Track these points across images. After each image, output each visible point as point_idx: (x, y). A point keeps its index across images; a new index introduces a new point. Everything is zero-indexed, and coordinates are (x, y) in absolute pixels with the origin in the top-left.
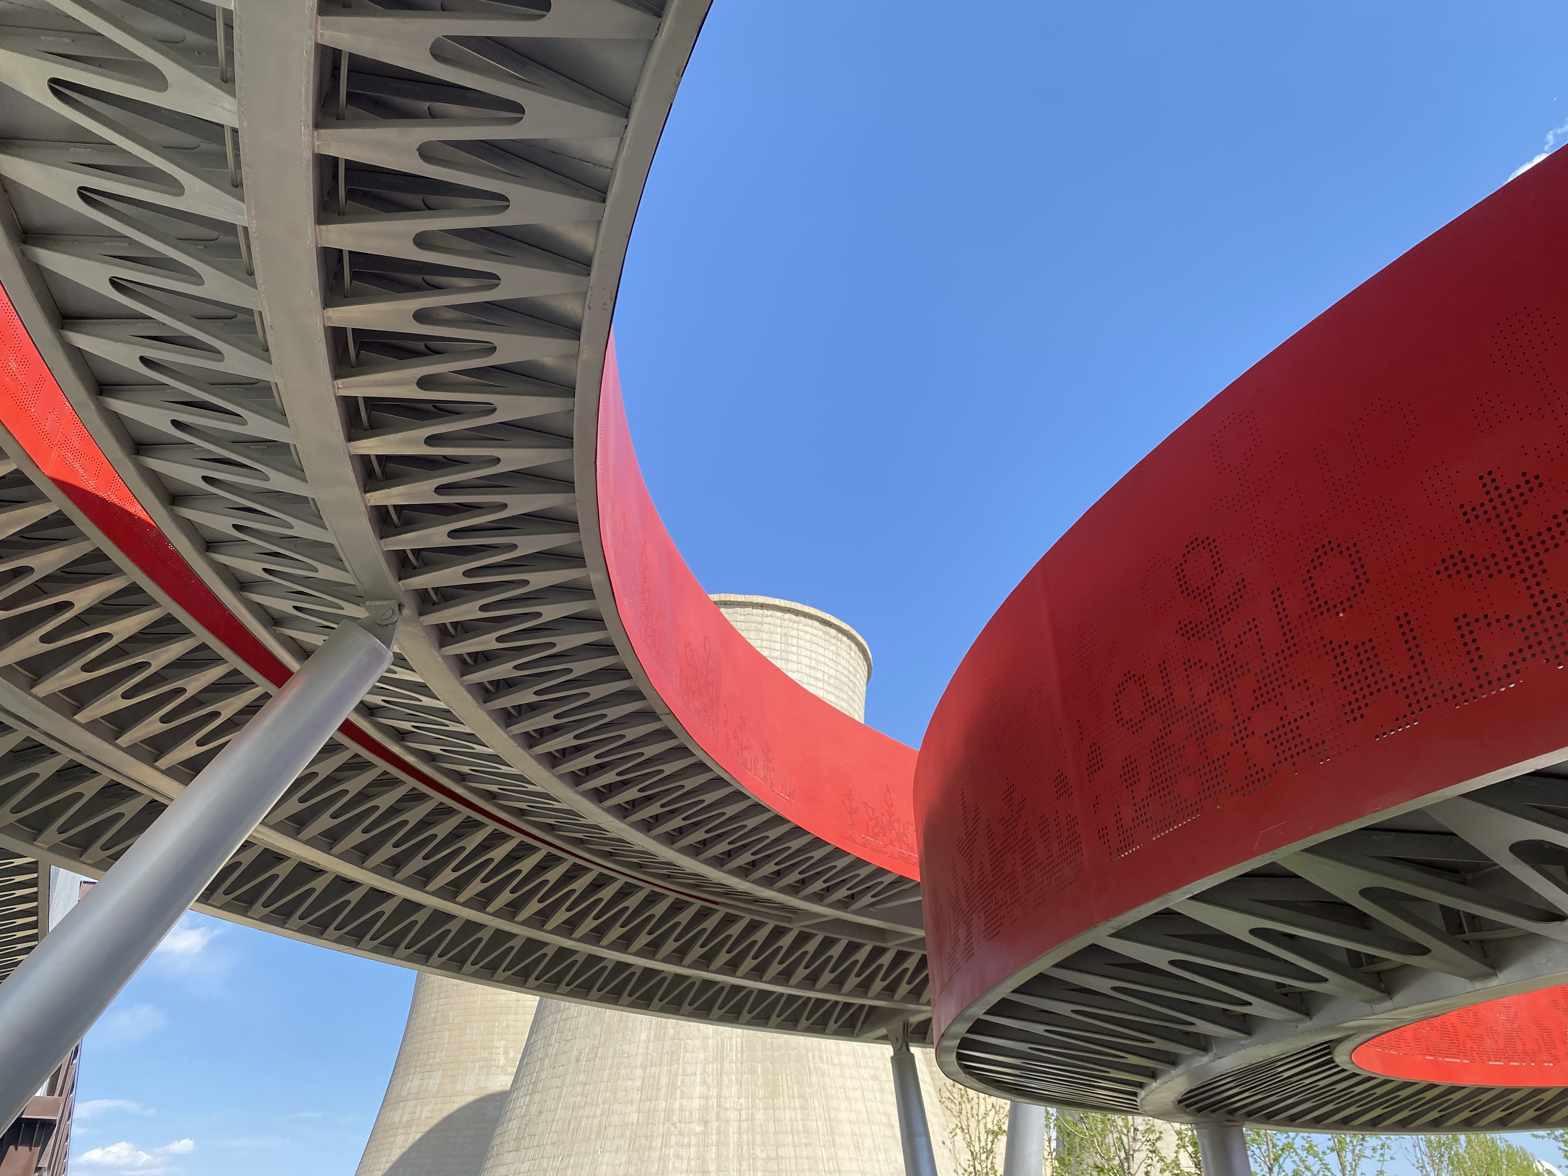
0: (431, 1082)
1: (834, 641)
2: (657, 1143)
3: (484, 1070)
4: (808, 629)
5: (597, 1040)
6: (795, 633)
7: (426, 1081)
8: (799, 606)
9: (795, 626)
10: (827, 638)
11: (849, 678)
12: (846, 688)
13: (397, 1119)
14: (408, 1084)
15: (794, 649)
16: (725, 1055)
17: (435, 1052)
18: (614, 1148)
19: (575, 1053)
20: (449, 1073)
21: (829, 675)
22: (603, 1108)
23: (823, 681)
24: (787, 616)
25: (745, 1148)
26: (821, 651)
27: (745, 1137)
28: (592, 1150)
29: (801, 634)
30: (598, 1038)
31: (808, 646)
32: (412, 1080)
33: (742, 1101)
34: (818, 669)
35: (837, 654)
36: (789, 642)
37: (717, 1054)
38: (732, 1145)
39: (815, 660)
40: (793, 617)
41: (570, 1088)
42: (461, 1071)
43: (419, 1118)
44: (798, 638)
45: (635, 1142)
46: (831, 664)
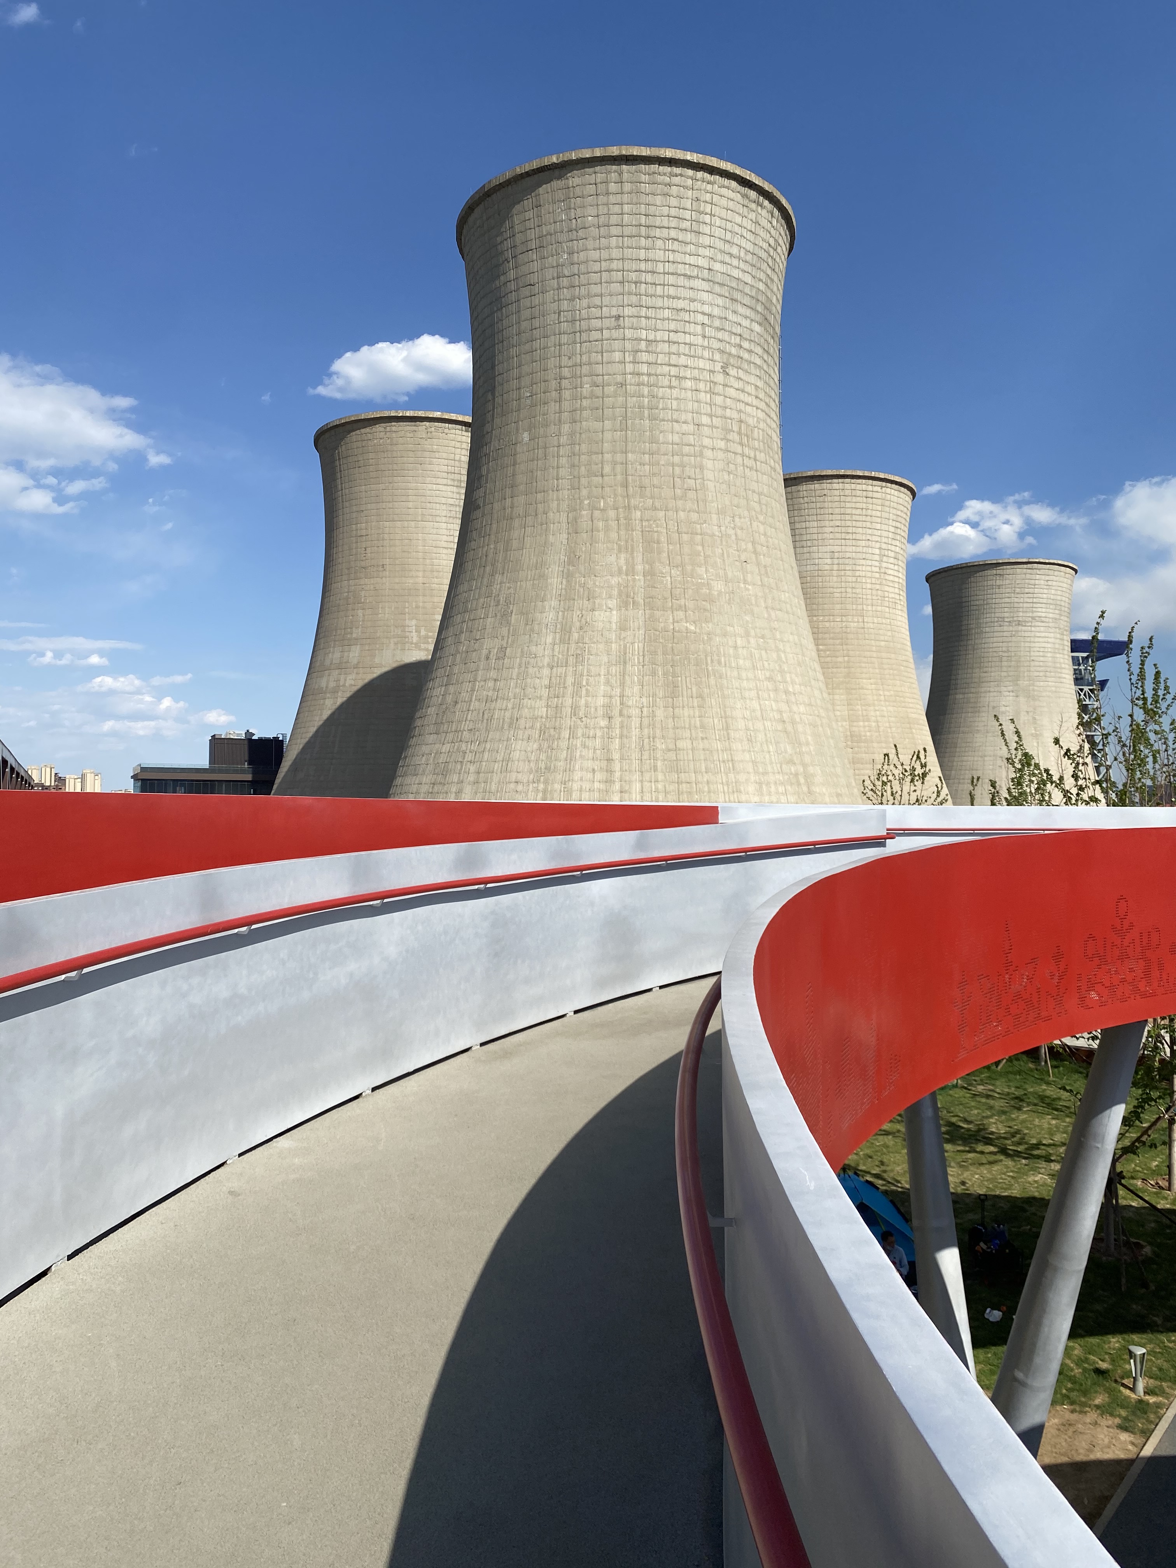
0: (351, 655)
1: (753, 206)
2: (566, 734)
3: (399, 645)
4: (724, 191)
5: (506, 641)
6: (708, 197)
7: (346, 654)
8: (713, 162)
9: (709, 187)
10: (746, 202)
11: (768, 253)
12: (764, 266)
13: (323, 684)
14: (330, 655)
15: (707, 218)
16: (627, 658)
17: (351, 628)
18: (526, 736)
19: (484, 652)
20: (367, 647)
21: (746, 250)
22: (514, 702)
23: (739, 258)
24: (700, 174)
25: (646, 741)
26: (738, 219)
27: (646, 731)
28: (505, 738)
29: (716, 198)
30: (506, 639)
31: (723, 214)
32: (333, 652)
33: (644, 700)
34: (733, 243)
35: (757, 223)
36: (702, 209)
37: (620, 657)
38: (634, 737)
39: (730, 231)
40: (707, 176)
41: (482, 683)
42: (378, 646)
43: (344, 686)
44: (712, 204)
45: (545, 732)
46: (749, 236)
